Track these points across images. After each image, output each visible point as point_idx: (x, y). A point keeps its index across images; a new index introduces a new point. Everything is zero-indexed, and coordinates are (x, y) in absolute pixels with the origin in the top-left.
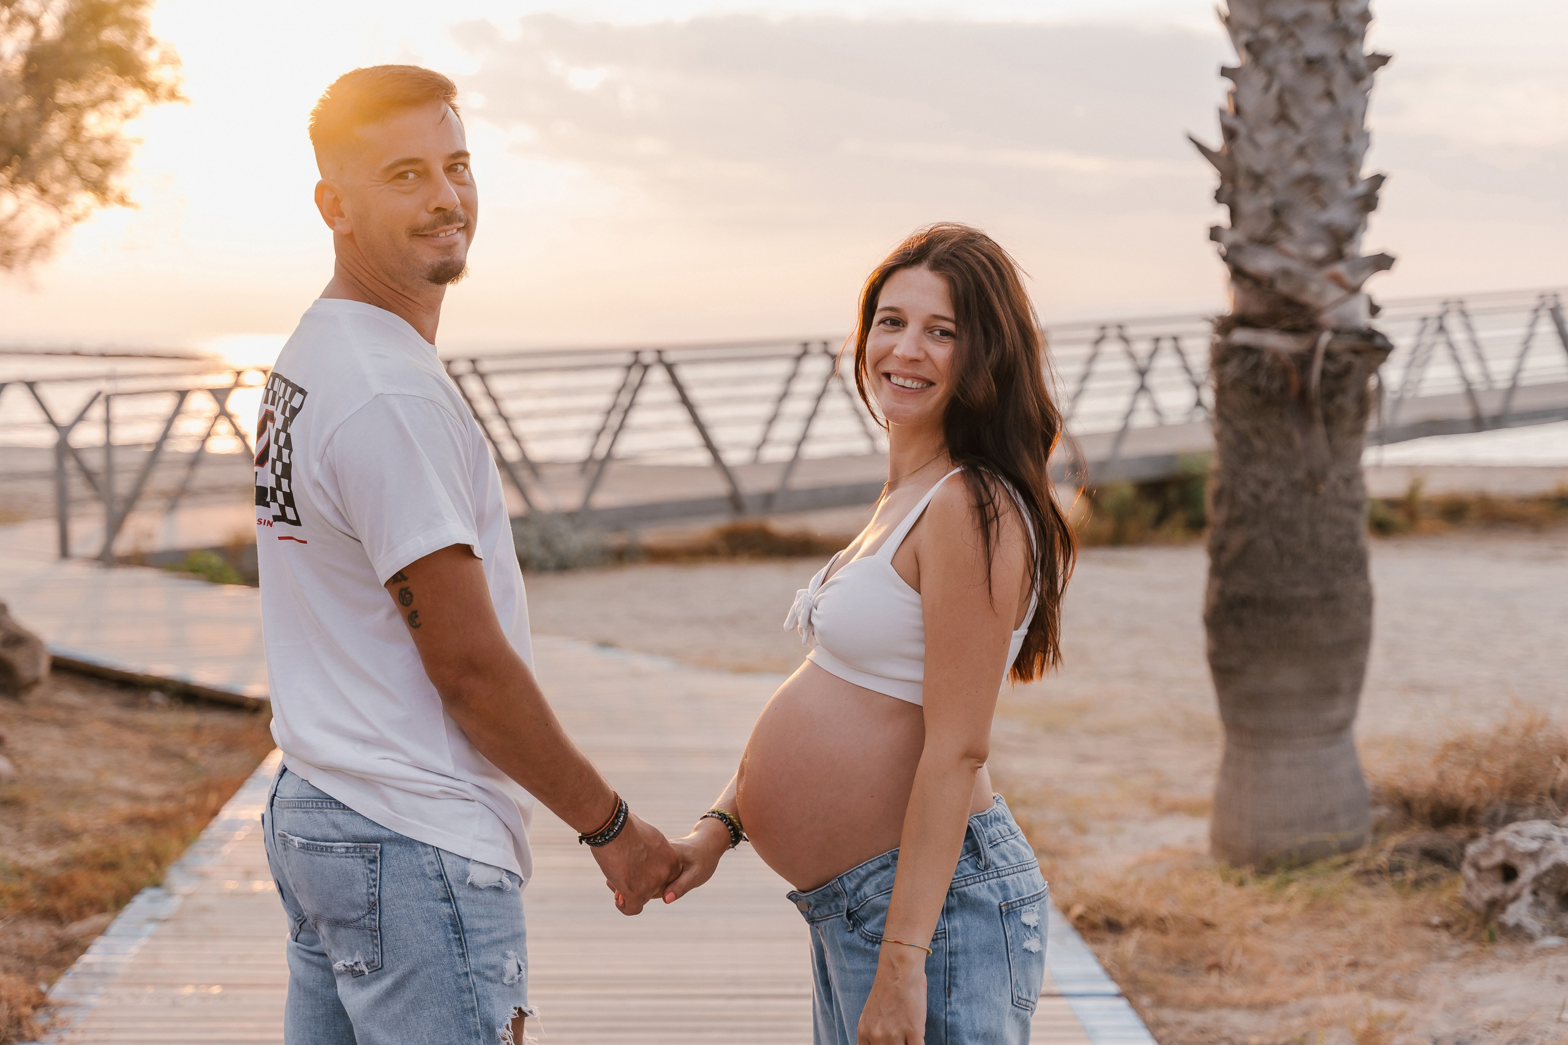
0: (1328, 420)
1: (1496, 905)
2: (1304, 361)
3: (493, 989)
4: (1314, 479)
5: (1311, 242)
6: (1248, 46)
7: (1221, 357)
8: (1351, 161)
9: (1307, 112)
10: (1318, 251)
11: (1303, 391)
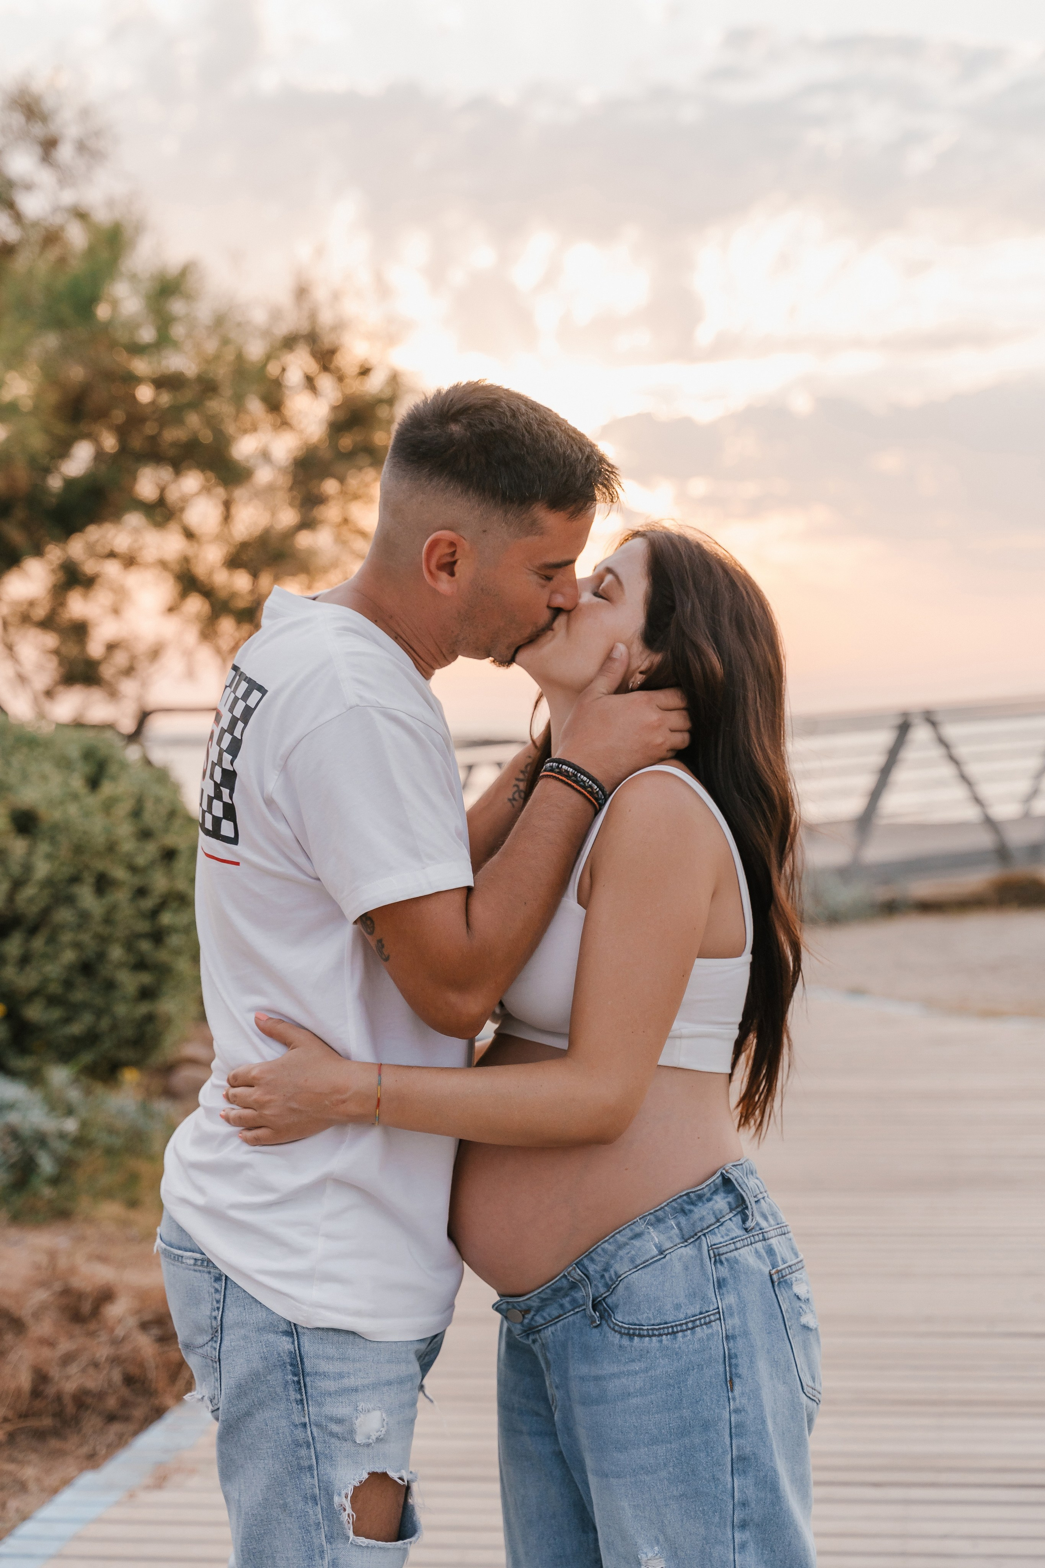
3: (340, 1447)
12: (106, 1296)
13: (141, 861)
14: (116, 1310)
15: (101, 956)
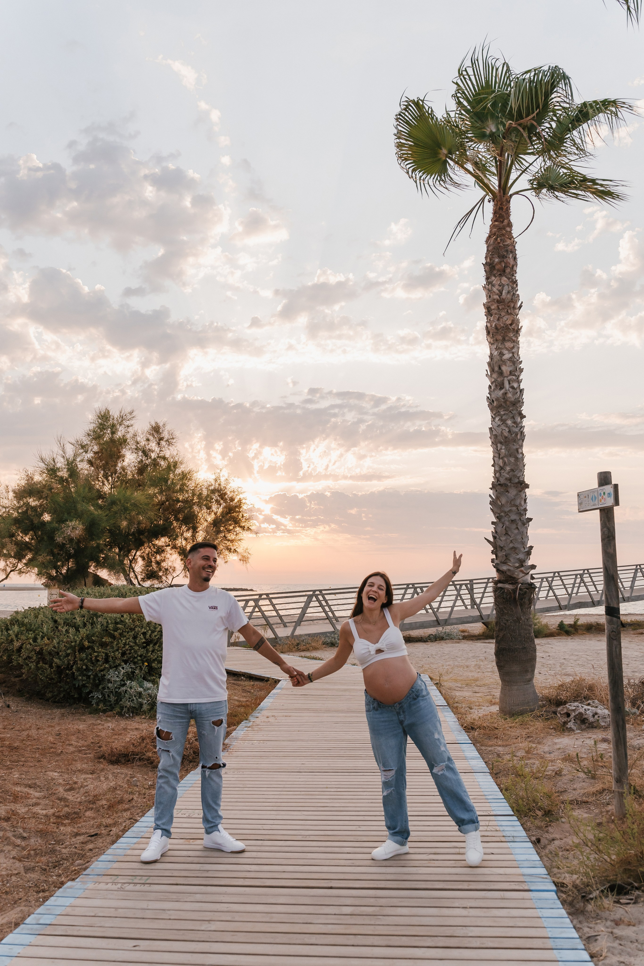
0: (521, 605)
1: (565, 723)
2: (514, 591)
4: (519, 619)
5: (514, 563)
6: (498, 517)
7: (496, 590)
8: (524, 544)
9: (512, 533)
10: (517, 565)
11: (515, 598)
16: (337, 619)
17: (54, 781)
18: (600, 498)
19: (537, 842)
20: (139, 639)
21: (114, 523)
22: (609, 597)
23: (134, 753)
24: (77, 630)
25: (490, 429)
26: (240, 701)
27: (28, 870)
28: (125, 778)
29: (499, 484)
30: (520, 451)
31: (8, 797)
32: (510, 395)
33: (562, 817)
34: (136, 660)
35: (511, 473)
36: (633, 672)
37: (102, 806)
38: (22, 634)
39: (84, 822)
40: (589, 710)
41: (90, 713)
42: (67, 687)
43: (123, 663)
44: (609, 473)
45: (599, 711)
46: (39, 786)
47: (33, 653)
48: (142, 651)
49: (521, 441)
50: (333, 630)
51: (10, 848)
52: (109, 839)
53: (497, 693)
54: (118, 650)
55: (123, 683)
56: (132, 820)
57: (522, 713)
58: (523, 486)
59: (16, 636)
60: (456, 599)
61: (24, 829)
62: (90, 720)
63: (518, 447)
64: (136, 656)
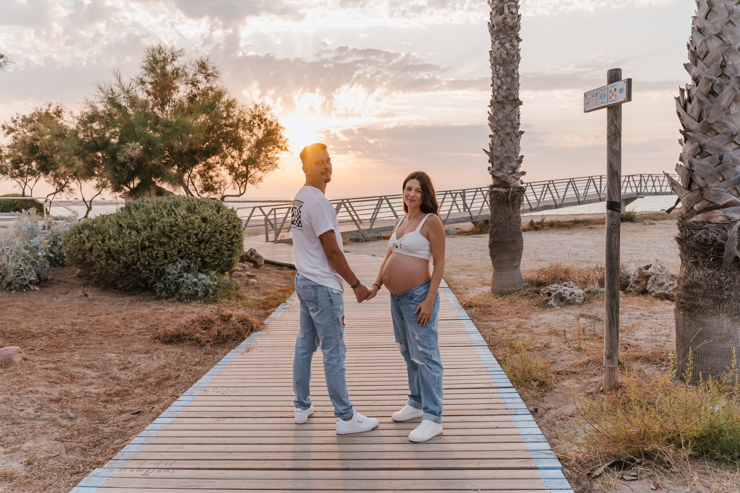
0: (512, 205)
1: (547, 301)
2: (507, 194)
3: (338, 312)
4: (510, 217)
5: (508, 170)
6: (495, 131)
7: (491, 193)
8: (516, 153)
9: (507, 144)
10: (510, 172)
11: (507, 200)
12: (231, 316)
13: (229, 228)
14: (233, 319)
15: (221, 248)
16: (360, 221)
17: (110, 362)
18: (611, 95)
19: (535, 412)
20: (191, 239)
21: (168, 144)
22: (611, 193)
23: (184, 334)
24: (138, 232)
25: (491, 52)
26: (281, 287)
27: (69, 450)
28: (175, 356)
29: (497, 102)
30: (516, 71)
31: (65, 378)
32: (509, 20)
33: (555, 388)
34: (190, 256)
35: (507, 91)
36: (591, 257)
37: (150, 383)
38: (92, 236)
39: (132, 398)
40: (567, 290)
41: (155, 300)
42: (134, 279)
43: (179, 259)
44: (620, 70)
45: (576, 291)
46: (96, 367)
47: (103, 252)
48: (195, 249)
49: (517, 62)
50: (357, 229)
51: (55, 429)
52: (151, 415)
53: (489, 276)
54: (174, 248)
55: (180, 275)
56: (174, 397)
57: (510, 293)
58: (517, 102)
59: (88, 238)
60: (453, 205)
61: (72, 409)
62: (154, 305)
63: (514, 68)
64: (190, 253)
